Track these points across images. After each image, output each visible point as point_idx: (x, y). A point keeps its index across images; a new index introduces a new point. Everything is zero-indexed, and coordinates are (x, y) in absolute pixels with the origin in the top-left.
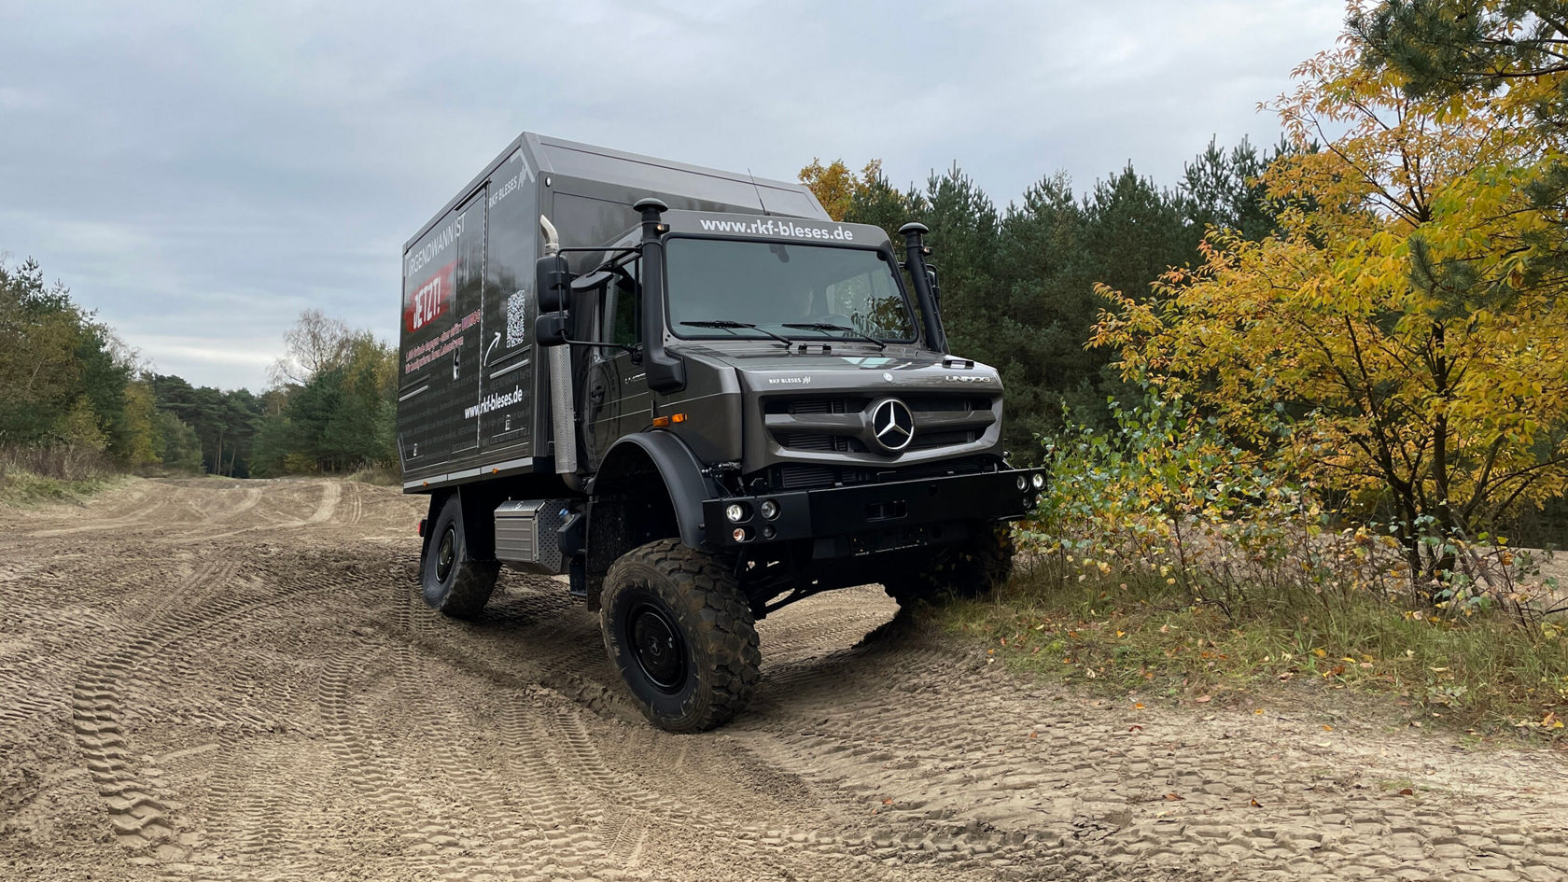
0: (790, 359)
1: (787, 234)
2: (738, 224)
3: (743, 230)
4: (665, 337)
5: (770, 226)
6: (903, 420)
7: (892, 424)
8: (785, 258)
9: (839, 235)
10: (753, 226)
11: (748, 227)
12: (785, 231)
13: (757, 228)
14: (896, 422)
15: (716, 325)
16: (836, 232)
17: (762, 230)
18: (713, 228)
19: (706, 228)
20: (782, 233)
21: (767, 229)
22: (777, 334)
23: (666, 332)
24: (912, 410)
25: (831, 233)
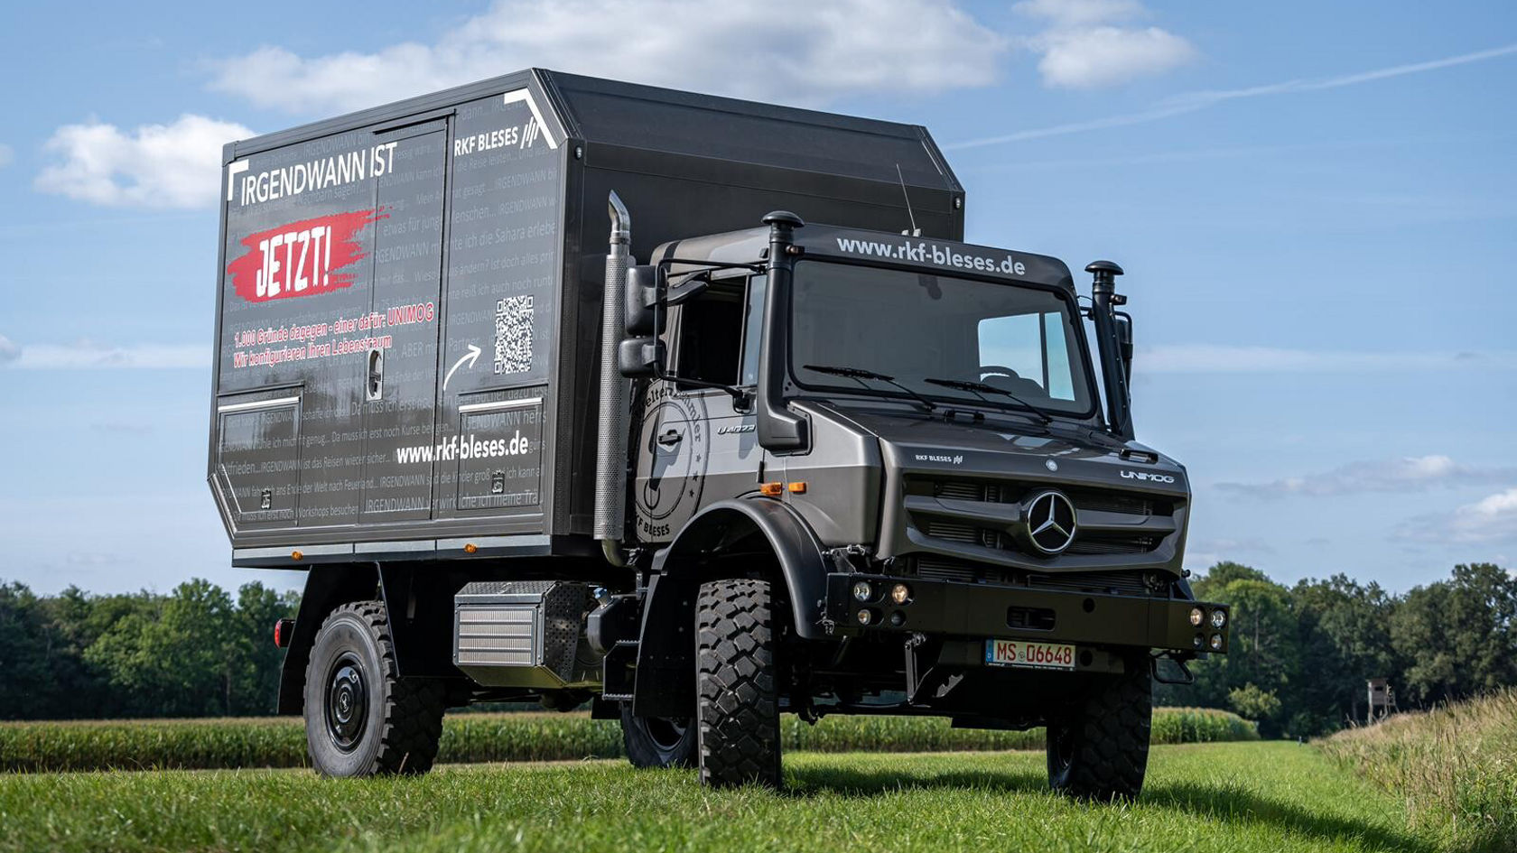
0: (930, 425)
1: (942, 262)
2: (883, 246)
3: (887, 254)
4: (785, 385)
5: (922, 251)
6: (1064, 517)
7: (1050, 522)
8: (935, 294)
9: (1007, 267)
10: (901, 249)
11: (895, 250)
12: (939, 258)
13: (905, 253)
14: (1056, 519)
15: (845, 373)
16: (1004, 263)
17: (911, 254)
18: (851, 250)
19: (843, 249)
20: (936, 261)
21: (917, 254)
22: (917, 391)
23: (787, 379)
24: (1075, 507)
25: (997, 264)
